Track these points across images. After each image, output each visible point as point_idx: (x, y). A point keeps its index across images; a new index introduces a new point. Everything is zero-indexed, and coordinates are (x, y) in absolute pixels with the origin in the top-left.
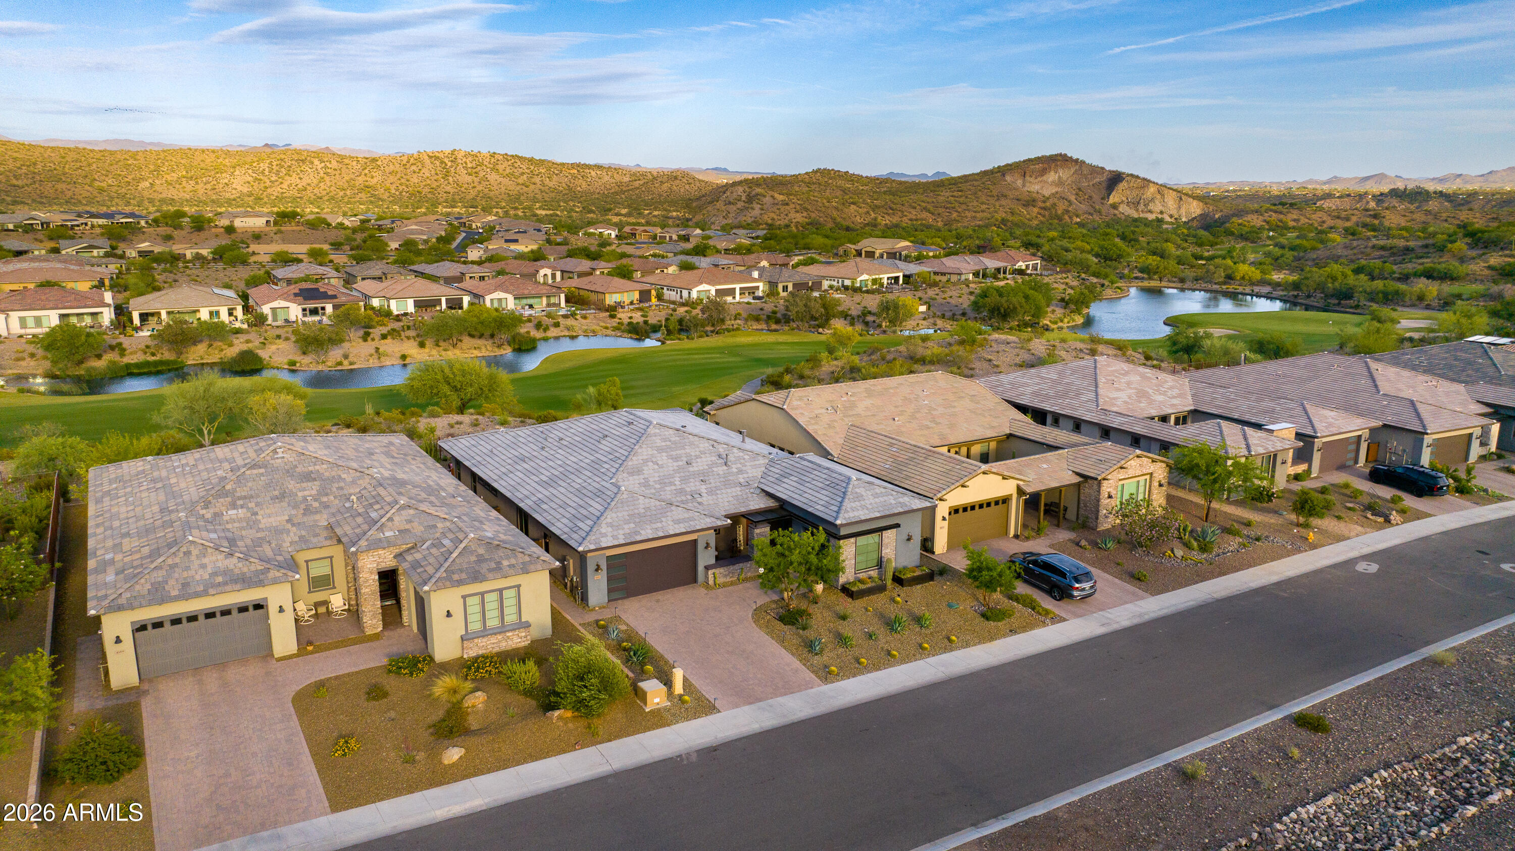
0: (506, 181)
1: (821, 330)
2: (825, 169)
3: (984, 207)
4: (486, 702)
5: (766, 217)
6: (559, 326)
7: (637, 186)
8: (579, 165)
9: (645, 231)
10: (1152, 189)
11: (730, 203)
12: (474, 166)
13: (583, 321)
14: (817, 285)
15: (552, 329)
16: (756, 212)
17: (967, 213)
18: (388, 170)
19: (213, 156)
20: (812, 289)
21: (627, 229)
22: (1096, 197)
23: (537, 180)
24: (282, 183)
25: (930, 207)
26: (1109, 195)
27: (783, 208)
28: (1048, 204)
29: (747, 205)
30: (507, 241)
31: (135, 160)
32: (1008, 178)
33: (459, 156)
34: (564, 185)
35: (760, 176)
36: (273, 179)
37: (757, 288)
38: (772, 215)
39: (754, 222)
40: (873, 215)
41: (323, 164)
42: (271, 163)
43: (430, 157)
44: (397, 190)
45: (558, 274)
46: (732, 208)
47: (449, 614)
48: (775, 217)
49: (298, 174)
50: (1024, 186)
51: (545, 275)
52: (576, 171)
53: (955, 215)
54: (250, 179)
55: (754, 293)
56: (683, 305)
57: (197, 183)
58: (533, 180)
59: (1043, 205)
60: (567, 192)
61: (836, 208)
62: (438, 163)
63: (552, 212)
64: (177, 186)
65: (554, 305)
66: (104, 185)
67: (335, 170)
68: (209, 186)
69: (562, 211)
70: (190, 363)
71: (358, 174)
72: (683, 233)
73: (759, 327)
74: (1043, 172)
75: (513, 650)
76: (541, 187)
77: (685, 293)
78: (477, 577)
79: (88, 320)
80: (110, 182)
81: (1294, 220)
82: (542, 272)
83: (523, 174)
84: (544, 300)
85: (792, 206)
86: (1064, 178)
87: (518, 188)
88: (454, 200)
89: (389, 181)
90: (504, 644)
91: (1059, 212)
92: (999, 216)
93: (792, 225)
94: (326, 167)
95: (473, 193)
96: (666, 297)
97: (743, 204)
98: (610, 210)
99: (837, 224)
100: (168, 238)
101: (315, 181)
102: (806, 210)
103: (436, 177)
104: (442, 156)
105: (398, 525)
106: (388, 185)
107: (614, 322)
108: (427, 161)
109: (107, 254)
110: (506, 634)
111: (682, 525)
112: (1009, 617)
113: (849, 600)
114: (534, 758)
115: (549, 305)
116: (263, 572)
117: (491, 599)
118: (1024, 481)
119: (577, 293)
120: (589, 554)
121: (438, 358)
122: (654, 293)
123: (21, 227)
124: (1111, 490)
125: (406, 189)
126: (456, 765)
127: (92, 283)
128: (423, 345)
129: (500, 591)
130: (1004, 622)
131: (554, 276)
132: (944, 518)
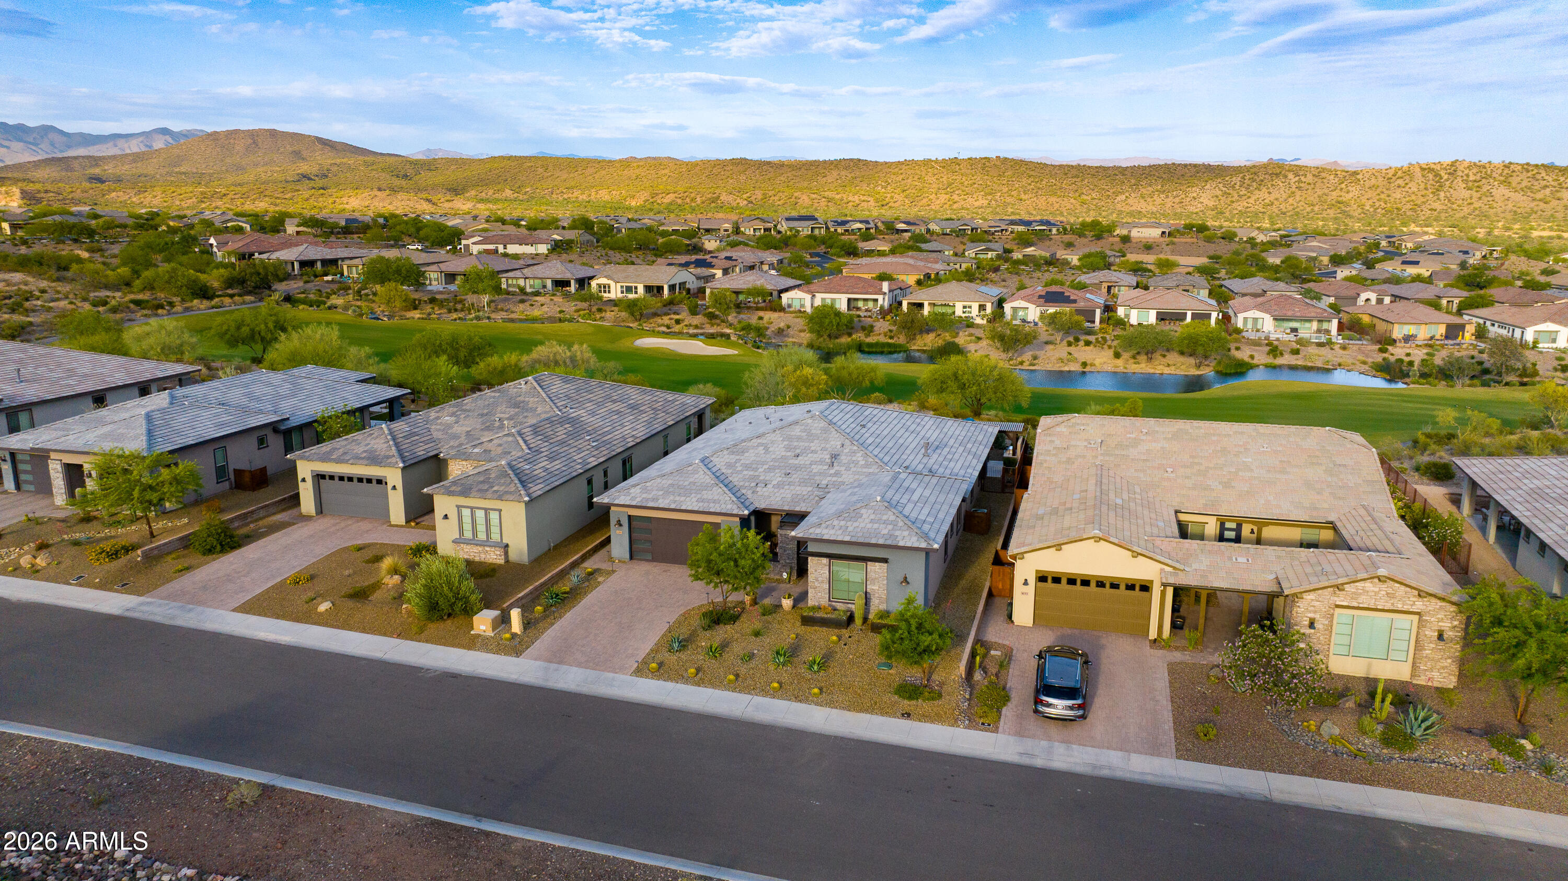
15: (1286, 356)
18: (1368, 184)
19: (1193, 170)
24: (1249, 197)
31: (1123, 175)
33: (1461, 168)
36: (1241, 193)
41: (1297, 178)
42: (1243, 178)
43: (1422, 169)
45: (1387, 300)
47: (447, 518)
49: (1268, 188)
51: (1368, 300)
54: (1219, 193)
57: (1167, 197)
62: (1431, 176)
64: (1149, 199)
65: (1326, 331)
67: (1309, 184)
68: (1177, 200)
70: (913, 347)
71: (1333, 188)
75: (491, 564)
77: (1518, 333)
78: (470, 493)
79: (870, 304)
80: (1094, 195)
82: (1364, 296)
84: (1315, 325)
89: (1366, 197)
90: (483, 556)
94: (1300, 181)
96: (1489, 335)
100: (1066, 245)
101: (1284, 196)
103: (1424, 192)
104: (1438, 167)
105: (489, 446)
106: (1364, 201)
107: (1379, 358)
108: (1418, 173)
109: (999, 257)
110: (488, 549)
111: (701, 504)
112: (924, 700)
113: (798, 624)
114: (364, 630)
115: (1319, 331)
116: (388, 457)
117: (480, 514)
118: (1174, 568)
119: (1366, 319)
120: (613, 508)
121: (1121, 369)
122: (1470, 329)
123: (955, 232)
124: (1317, 616)
125: (1383, 205)
126: (321, 614)
127: (918, 277)
128: (1117, 355)
129: (486, 510)
130: (914, 702)
131: (1380, 301)
132: (1026, 583)
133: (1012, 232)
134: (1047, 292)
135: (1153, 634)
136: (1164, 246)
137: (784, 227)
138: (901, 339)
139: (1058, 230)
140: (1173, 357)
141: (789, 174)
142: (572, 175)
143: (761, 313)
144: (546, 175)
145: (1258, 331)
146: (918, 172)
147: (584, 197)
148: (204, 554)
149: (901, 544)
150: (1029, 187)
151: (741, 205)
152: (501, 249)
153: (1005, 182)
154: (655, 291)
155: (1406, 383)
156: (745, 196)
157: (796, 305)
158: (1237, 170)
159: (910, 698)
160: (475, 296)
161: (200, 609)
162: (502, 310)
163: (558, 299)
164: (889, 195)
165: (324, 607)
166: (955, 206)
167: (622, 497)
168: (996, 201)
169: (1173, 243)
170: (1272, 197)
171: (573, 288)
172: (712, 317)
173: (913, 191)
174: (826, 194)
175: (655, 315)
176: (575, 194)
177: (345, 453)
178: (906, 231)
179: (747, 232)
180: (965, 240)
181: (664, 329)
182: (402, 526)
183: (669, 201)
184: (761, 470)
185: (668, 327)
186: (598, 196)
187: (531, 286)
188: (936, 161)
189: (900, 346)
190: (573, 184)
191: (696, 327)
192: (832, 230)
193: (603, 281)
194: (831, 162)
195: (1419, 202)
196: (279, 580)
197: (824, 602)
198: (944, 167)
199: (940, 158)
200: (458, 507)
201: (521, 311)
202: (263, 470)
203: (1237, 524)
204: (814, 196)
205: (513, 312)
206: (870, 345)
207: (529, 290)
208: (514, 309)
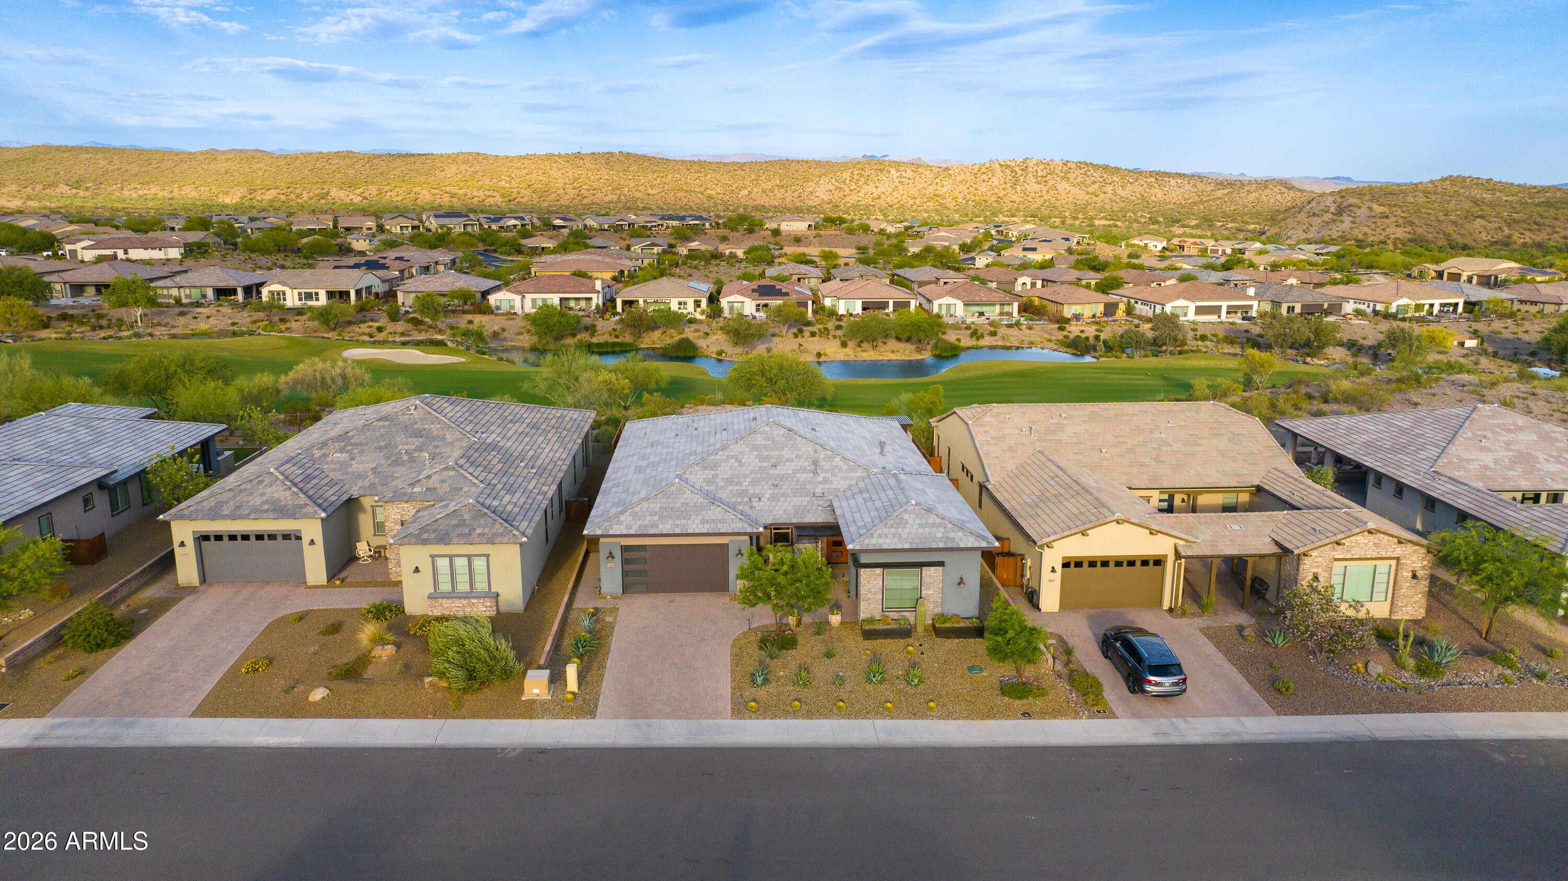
0: (1075, 190)
1: (1309, 359)
2: (1458, 177)
4: (391, 658)
5: (1356, 232)
6: (995, 335)
7: (1220, 195)
8: (1157, 173)
9: (1196, 244)
11: (1314, 215)
12: (1045, 174)
13: (1028, 332)
14: (1335, 308)
15: (987, 338)
16: (1346, 225)
18: (959, 178)
19: (806, 166)
20: (1328, 313)
23: (1109, 189)
27: (1379, 222)
29: (1335, 217)
30: (1025, 249)
33: (1031, 165)
34: (1138, 194)
35: (1366, 185)
37: (1251, 307)
38: (1365, 229)
39: (1341, 237)
41: (899, 174)
42: (852, 173)
43: (1001, 166)
44: (964, 199)
45: (1039, 284)
46: (1317, 221)
47: (417, 570)
48: (1369, 232)
49: (875, 183)
51: (1024, 284)
52: (1153, 180)
54: (832, 187)
55: (1247, 312)
56: (1151, 320)
57: (787, 191)
58: (1104, 189)
60: (1139, 202)
61: (1455, 223)
62: (1008, 172)
63: (1111, 222)
64: (770, 194)
65: (1004, 313)
66: (714, 193)
67: (909, 179)
68: (796, 194)
69: (1123, 222)
70: (642, 346)
71: (930, 182)
72: (1239, 247)
73: (1232, 351)
76: (1112, 196)
77: (1158, 309)
78: (443, 539)
79: (583, 304)
80: (718, 190)
82: (1021, 280)
83: (1095, 182)
84: (998, 308)
85: (1393, 219)
87: (1087, 197)
88: (1018, 210)
89: (958, 190)
90: (468, 610)
93: (1389, 242)
94: (901, 176)
95: (1039, 202)
96: (1137, 312)
97: (1330, 216)
100: (724, 239)
101: (890, 190)
102: (1411, 224)
103: (1004, 186)
104: (1013, 164)
105: (431, 483)
106: (957, 194)
107: (1060, 335)
108: (998, 170)
109: (664, 251)
110: (475, 601)
111: (707, 526)
112: (1034, 698)
113: (860, 639)
114: (385, 715)
115: (1001, 314)
116: (301, 507)
117: (461, 563)
118: (1186, 541)
119: (1037, 302)
120: (602, 540)
121: (852, 358)
122: (1122, 307)
123: (613, 227)
124: (1319, 571)
125: (973, 198)
126: (316, 704)
127: (613, 274)
128: (844, 345)
129: (470, 557)
130: (1025, 701)
131: (1033, 285)
132: (1053, 570)
133: (668, 227)
134: (759, 286)
135: (1166, 606)
136: (811, 238)
137: (433, 224)
138: (627, 338)
139: (711, 225)
140: (892, 344)
141: (403, 168)
142: (145, 169)
143: (469, 317)
144: (111, 168)
145: (951, 316)
146: (542, 167)
147: (165, 194)
148: (91, 651)
149: (962, 545)
150: (655, 182)
151: (355, 201)
152: (120, 254)
153: (631, 177)
154: (338, 296)
155: (1095, 357)
156: (358, 192)
157: (505, 307)
158: (844, 165)
159: (1021, 698)
160: (123, 310)
161: (144, 721)
162: (159, 324)
163: (226, 310)
164: (515, 190)
165: (318, 694)
166: (585, 201)
167: (615, 527)
168: (625, 196)
169: (820, 236)
170: (879, 191)
171: (240, 296)
172: (416, 322)
173: (539, 186)
174: (448, 189)
175: (350, 323)
176: (153, 191)
177: (238, 507)
178: (563, 227)
179: (393, 230)
180: (625, 235)
181: (366, 338)
182: (323, 587)
183: (270, 197)
184: (745, 484)
185: (371, 336)
186: (183, 193)
187: (187, 297)
188: (559, 156)
189: (629, 345)
190: (147, 179)
191: (403, 334)
192: (486, 226)
193: (276, 287)
194: (449, 156)
195: (1001, 195)
196: (224, 669)
197: (877, 615)
198: (568, 162)
199: (563, 153)
200: (433, 557)
201: (182, 325)
202: (101, 537)
203: (1170, 496)
204: (435, 191)
205: (173, 327)
206: (599, 345)
207: (184, 301)
208: (174, 323)
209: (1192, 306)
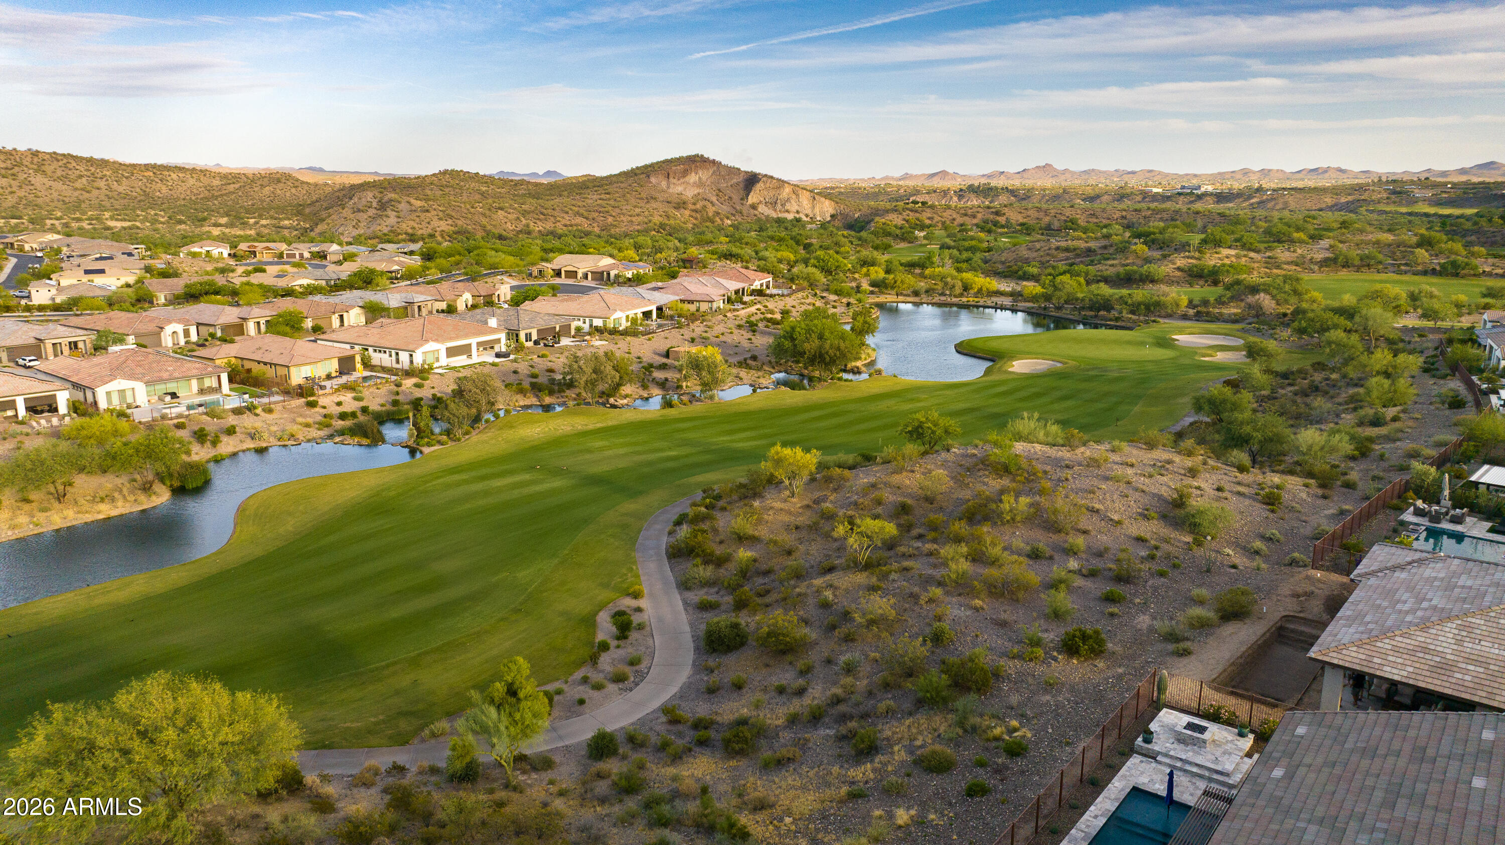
1: (612, 400)
2: (453, 170)
3: (638, 210)
6: (235, 432)
7: (232, 190)
8: (154, 167)
9: (268, 248)
10: (787, 190)
11: (359, 211)
12: (10, 166)
13: (268, 416)
14: (565, 329)
15: (225, 439)
16: (392, 220)
17: (622, 218)
20: (560, 335)
21: (243, 246)
22: (736, 198)
23: (102, 184)
25: (582, 211)
26: (748, 195)
27: (423, 215)
28: (698, 206)
29: (379, 212)
30: (87, 272)
32: (653, 180)
34: (138, 190)
37: (498, 341)
38: (412, 223)
40: (524, 222)
46: (363, 216)
50: (668, 187)
51: (174, 333)
52: (151, 174)
53: (610, 219)
55: (495, 348)
56: (408, 373)
58: (96, 184)
59: (693, 207)
61: (484, 215)
65: (211, 390)
69: (142, 222)
72: (317, 249)
74: (685, 173)
76: (108, 193)
77: (404, 357)
81: (929, 218)
86: (704, 178)
87: (76, 194)
91: (710, 214)
92: (657, 219)
96: (377, 364)
97: (375, 211)
98: (204, 219)
99: (488, 233)
102: (451, 217)
107: (322, 417)
115: (201, 391)
122: (358, 359)
145: (130, 406)
209: (442, 348)
